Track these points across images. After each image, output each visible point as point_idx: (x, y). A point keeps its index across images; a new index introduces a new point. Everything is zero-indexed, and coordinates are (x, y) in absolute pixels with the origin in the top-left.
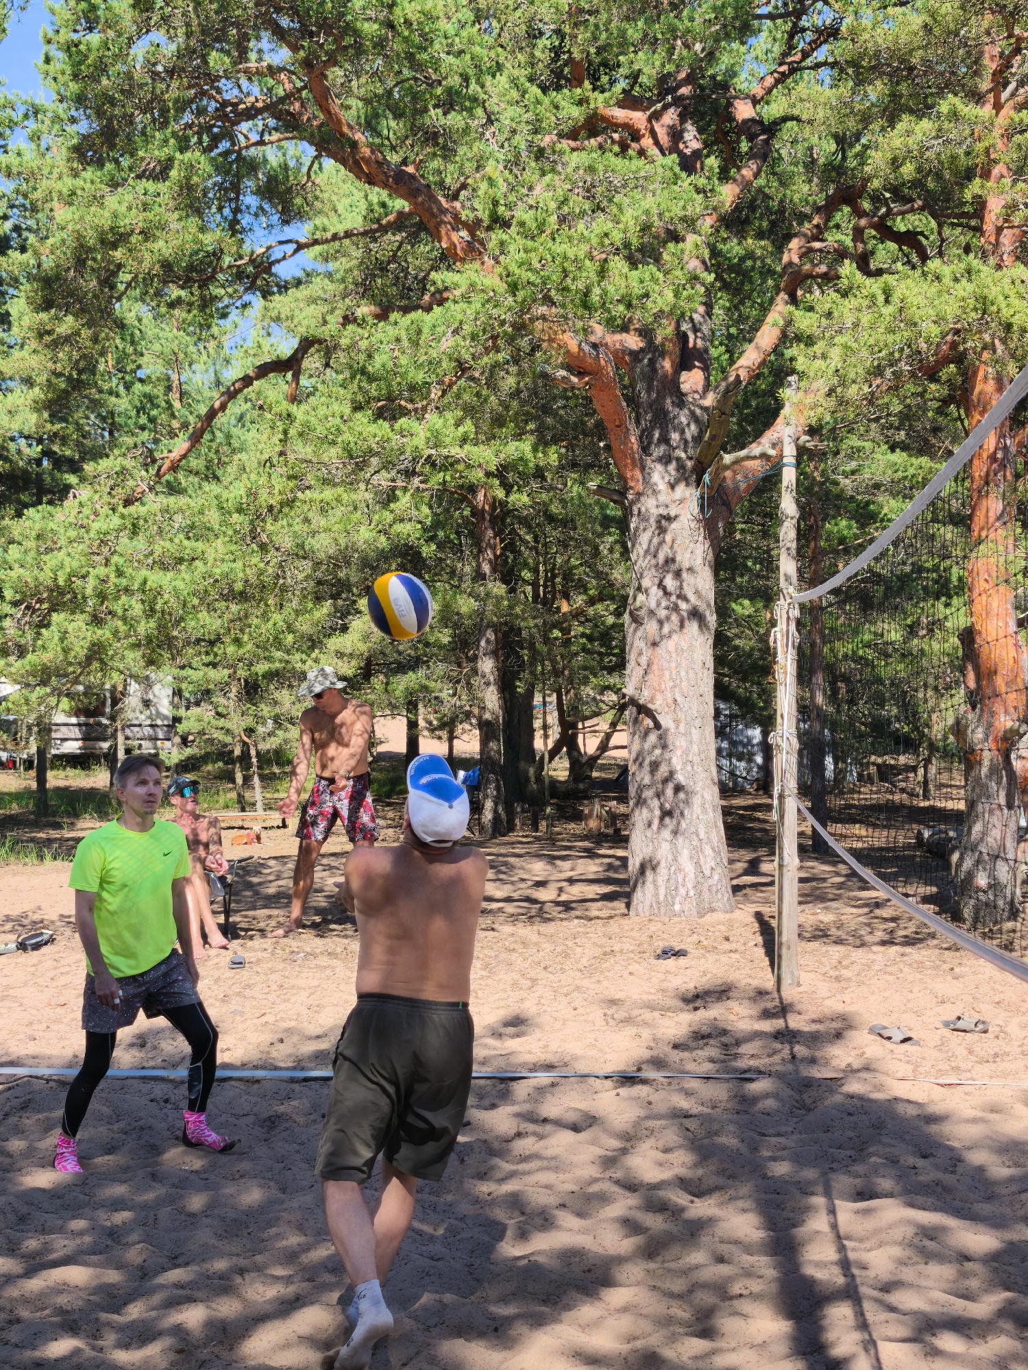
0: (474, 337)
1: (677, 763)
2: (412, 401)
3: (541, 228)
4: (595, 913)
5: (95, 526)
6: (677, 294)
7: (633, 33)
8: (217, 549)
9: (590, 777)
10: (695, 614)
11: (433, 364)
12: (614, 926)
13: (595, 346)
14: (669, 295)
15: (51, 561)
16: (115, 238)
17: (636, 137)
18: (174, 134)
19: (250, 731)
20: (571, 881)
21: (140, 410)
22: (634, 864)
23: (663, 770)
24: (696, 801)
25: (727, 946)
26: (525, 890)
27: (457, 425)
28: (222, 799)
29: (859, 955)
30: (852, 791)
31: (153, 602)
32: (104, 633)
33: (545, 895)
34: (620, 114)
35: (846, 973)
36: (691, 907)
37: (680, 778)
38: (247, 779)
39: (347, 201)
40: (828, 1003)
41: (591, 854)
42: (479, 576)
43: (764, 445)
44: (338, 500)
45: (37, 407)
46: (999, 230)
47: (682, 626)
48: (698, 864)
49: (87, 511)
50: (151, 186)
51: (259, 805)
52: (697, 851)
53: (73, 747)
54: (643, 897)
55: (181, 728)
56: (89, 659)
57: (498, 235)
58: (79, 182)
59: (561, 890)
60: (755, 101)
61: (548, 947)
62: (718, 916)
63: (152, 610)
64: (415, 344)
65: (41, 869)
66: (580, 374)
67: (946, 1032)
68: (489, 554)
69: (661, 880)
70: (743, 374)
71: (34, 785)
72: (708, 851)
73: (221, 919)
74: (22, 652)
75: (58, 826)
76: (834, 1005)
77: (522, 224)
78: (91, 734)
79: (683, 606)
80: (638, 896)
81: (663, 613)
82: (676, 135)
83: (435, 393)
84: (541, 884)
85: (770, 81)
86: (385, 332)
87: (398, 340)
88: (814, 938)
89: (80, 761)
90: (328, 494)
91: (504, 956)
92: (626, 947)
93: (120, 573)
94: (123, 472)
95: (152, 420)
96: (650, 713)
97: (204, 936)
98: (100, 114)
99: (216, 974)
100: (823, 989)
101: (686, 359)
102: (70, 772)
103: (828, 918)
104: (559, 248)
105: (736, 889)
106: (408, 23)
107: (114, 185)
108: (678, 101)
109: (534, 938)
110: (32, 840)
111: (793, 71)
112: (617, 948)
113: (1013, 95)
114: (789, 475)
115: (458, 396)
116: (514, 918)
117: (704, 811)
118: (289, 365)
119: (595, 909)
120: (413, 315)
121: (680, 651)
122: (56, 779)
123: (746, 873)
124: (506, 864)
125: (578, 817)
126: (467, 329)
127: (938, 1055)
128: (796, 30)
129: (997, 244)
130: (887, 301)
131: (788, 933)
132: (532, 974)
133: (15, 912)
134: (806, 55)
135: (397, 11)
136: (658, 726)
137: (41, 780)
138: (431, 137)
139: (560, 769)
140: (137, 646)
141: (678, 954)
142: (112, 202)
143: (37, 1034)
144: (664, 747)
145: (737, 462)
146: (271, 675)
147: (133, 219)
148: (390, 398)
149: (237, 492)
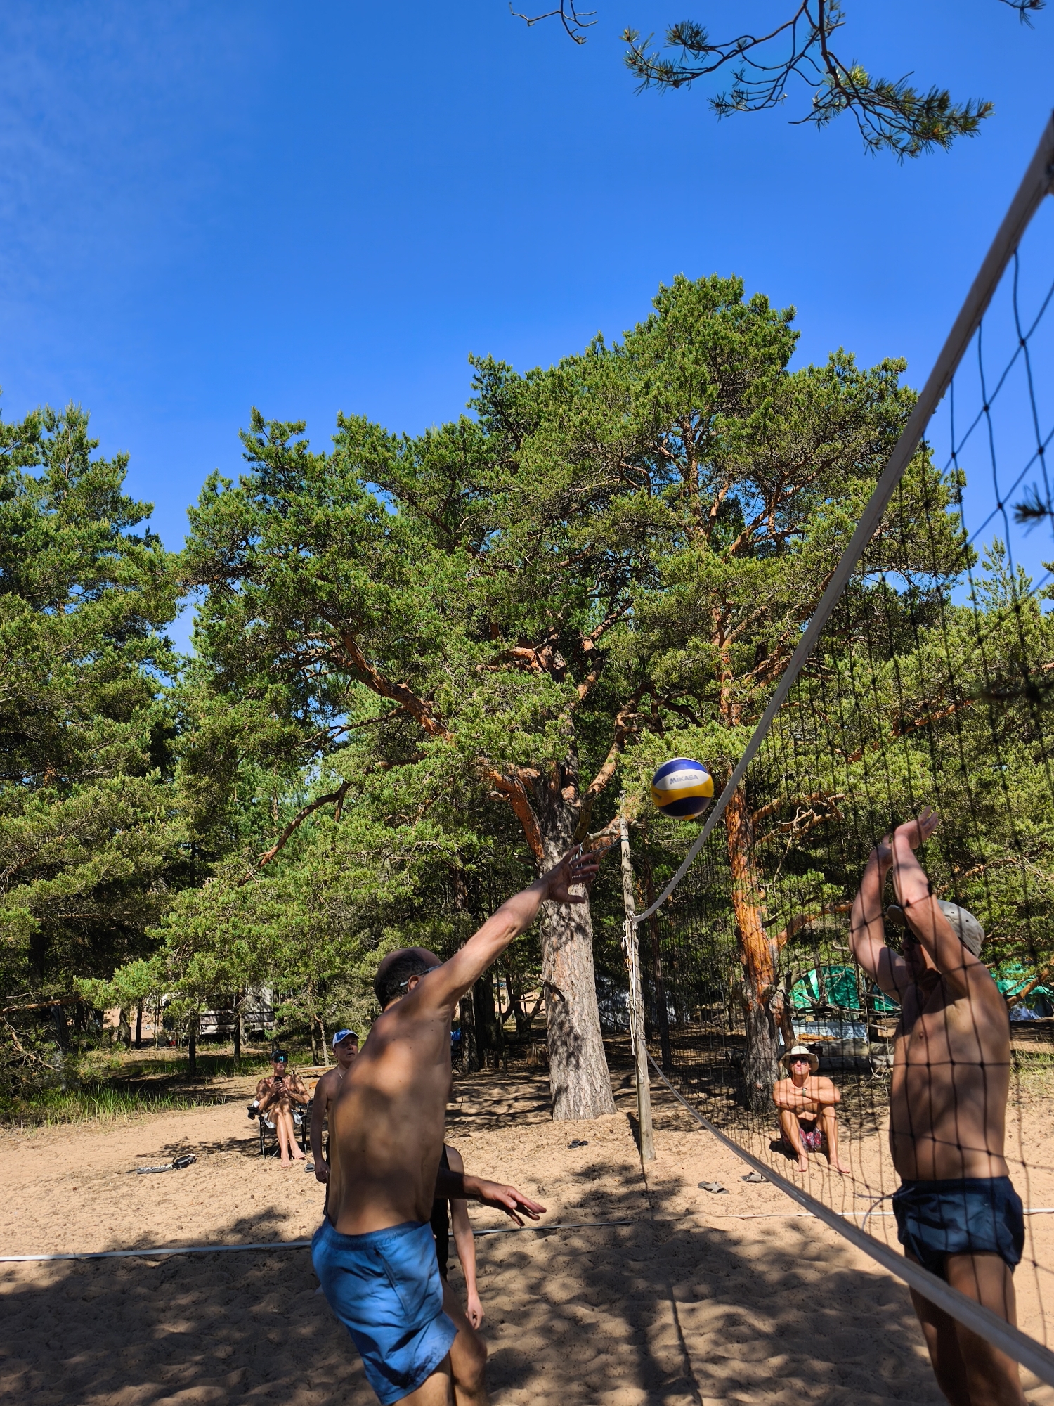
0: (441, 777)
1: (575, 1021)
2: (407, 814)
3: (476, 715)
4: (532, 1120)
5: (221, 899)
6: (554, 747)
7: (522, 609)
8: (293, 908)
9: (530, 1029)
10: (580, 929)
11: (418, 794)
12: (544, 1127)
13: (511, 776)
14: (550, 750)
15: (194, 921)
16: (233, 732)
17: (530, 662)
18: (268, 674)
19: (320, 1014)
20: (516, 1099)
21: (254, 822)
22: (554, 1087)
23: (566, 1028)
24: (589, 1044)
25: (612, 1136)
26: (487, 1106)
27: (433, 827)
28: (304, 1058)
29: (691, 1136)
30: (687, 1028)
31: (255, 943)
32: (225, 964)
33: (501, 1110)
34: (519, 650)
35: (683, 1149)
36: (589, 1111)
37: (578, 1030)
38: (319, 1044)
39: (370, 701)
40: (673, 1169)
41: (529, 1080)
42: (455, 910)
43: (610, 828)
44: (365, 875)
45: (189, 827)
46: (730, 706)
47: (572, 937)
48: (592, 1085)
49: (216, 890)
50: (254, 703)
51: (327, 1061)
52: (591, 1076)
53: (212, 1029)
54: (562, 1107)
55: (278, 1014)
56: (218, 979)
57: (452, 721)
58: (213, 702)
59: (510, 1106)
60: (593, 640)
61: (503, 1145)
62: (606, 1117)
63: (255, 948)
64: (408, 782)
65: (189, 1112)
66: (504, 793)
67: (745, 1183)
68: (460, 896)
69: (571, 1096)
70: (596, 788)
71: (188, 1055)
72: (598, 1075)
73: (300, 1139)
74: (177, 976)
75: (202, 1082)
76: (676, 1171)
77: (466, 714)
78: (222, 1020)
79: (573, 924)
80: (557, 1108)
81: (561, 929)
82: (550, 660)
83: (421, 809)
84: (498, 1102)
85: (600, 628)
86: (390, 776)
87: (398, 780)
88: (663, 1127)
89: (218, 1038)
90: (359, 872)
91: (475, 1153)
92: (551, 1141)
93: (235, 927)
94: (238, 866)
95: (261, 827)
96: (557, 991)
97: (290, 1151)
98: (226, 664)
99: (297, 1176)
100: (670, 1159)
101: (565, 781)
102: (211, 1045)
103: (670, 1113)
104: (487, 727)
105: (616, 1098)
106: (398, 611)
107: (233, 703)
108: (550, 643)
109: (495, 1139)
110: (185, 1093)
111: (613, 623)
112: (545, 1142)
113: (731, 632)
114: (625, 846)
115: (435, 809)
116: (480, 1127)
117: (594, 1050)
118: (337, 796)
119: (531, 1118)
120: (406, 766)
121: (573, 951)
122: (201, 1051)
123: (622, 1086)
124: (476, 1091)
125: (522, 1056)
126: (437, 773)
127: (741, 1199)
128: (614, 601)
129: (730, 713)
130: (669, 749)
131: (645, 1126)
132: (493, 1164)
133: (172, 1142)
134: (619, 614)
135: (392, 605)
136: (562, 998)
137: (192, 1051)
138: (416, 667)
139: (511, 1025)
140: (245, 971)
141: (585, 1143)
142: (232, 712)
143: (184, 1225)
144: (567, 1013)
145: (596, 838)
146: (333, 978)
147: (245, 722)
148: (394, 814)
149: (304, 873)
